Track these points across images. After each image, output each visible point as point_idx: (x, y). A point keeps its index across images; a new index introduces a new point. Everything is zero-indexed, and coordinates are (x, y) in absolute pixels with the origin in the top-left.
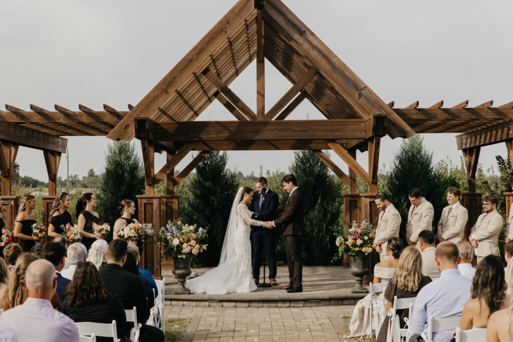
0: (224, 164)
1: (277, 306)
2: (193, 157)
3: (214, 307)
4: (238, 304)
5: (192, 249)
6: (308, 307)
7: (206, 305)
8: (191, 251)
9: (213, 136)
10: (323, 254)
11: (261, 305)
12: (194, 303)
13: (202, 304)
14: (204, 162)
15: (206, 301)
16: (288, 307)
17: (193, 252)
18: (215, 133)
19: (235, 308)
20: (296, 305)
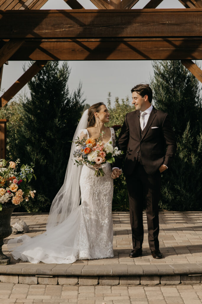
0: (65, 79)
1: (140, 284)
2: (24, 70)
3: (46, 285)
4: (81, 281)
5: (12, 197)
6: (188, 284)
7: (33, 281)
8: (10, 201)
9: (47, 31)
10: (193, 196)
11: (117, 282)
12: (15, 279)
13: (28, 280)
14: (39, 78)
15: (33, 275)
16: (157, 285)
17: (13, 201)
18: (50, 27)
19: (76, 287)
20: (168, 282)
